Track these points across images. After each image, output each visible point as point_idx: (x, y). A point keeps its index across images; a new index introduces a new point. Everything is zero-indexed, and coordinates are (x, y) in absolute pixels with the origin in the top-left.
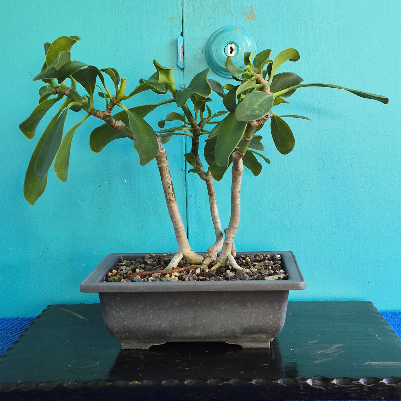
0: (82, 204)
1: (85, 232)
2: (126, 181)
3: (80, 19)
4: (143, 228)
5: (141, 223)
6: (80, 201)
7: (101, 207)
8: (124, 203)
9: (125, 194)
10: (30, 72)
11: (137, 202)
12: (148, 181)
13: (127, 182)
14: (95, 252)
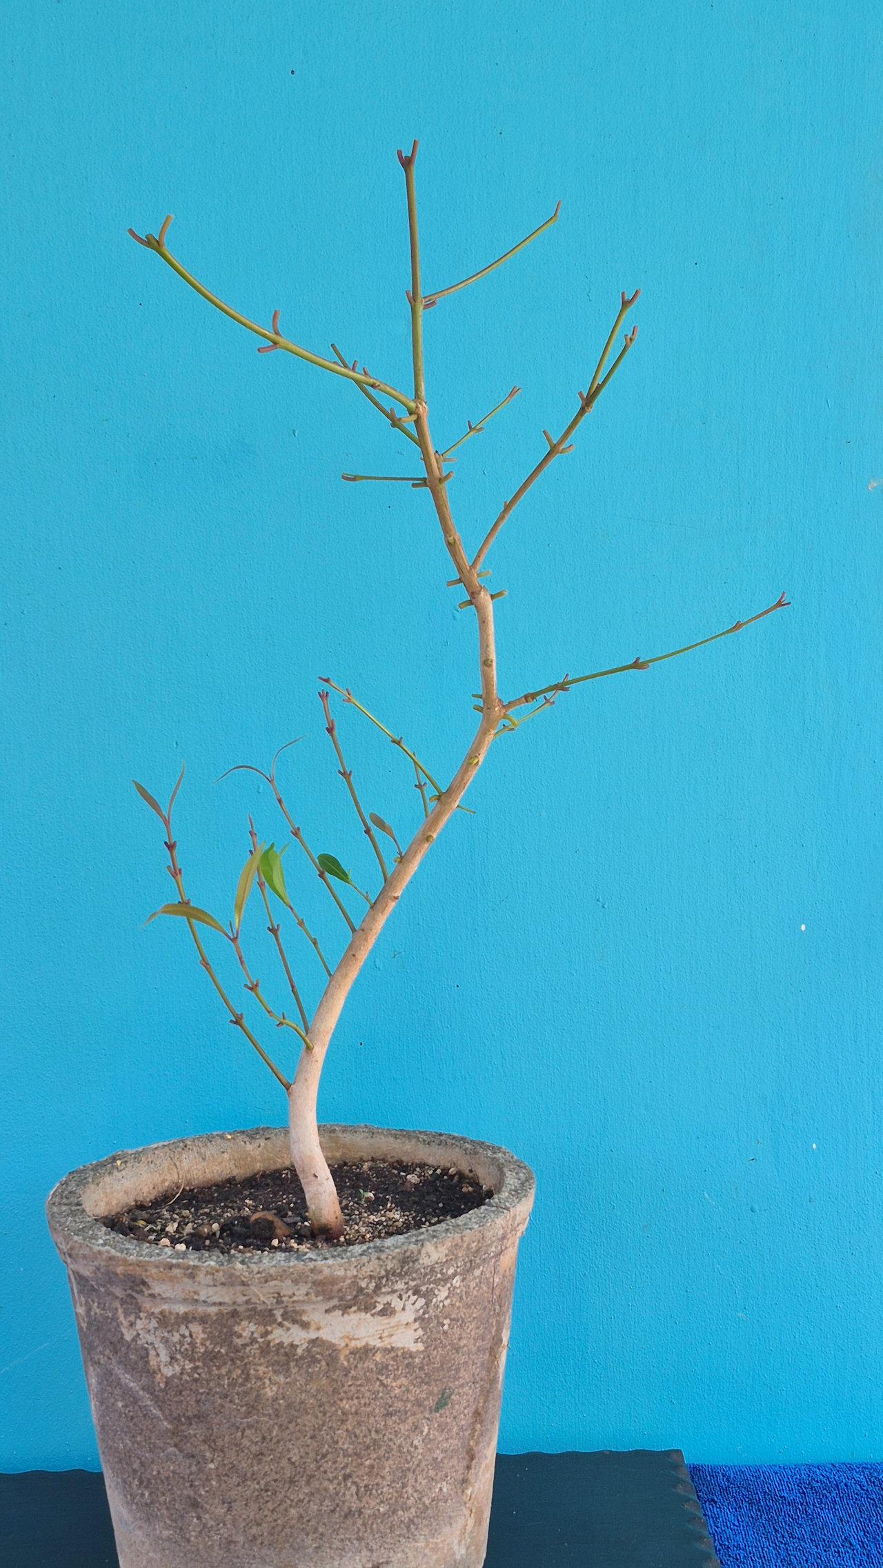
0: (710, 1201)
1: (717, 1266)
2: (814, 1146)
3: (717, 778)
4: (855, 1256)
5: (850, 1242)
6: (706, 1195)
7: (756, 1207)
8: (811, 1198)
9: (814, 1177)
10: (601, 899)
11: (842, 1195)
12: (866, 1145)
13: (819, 1150)
14: (740, 1314)
